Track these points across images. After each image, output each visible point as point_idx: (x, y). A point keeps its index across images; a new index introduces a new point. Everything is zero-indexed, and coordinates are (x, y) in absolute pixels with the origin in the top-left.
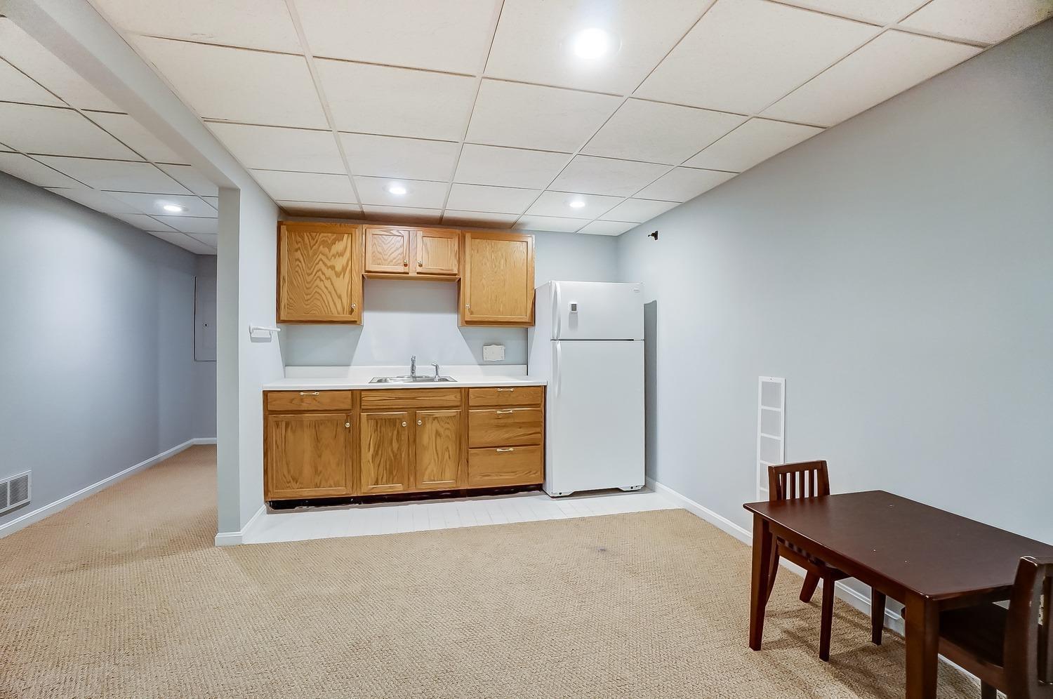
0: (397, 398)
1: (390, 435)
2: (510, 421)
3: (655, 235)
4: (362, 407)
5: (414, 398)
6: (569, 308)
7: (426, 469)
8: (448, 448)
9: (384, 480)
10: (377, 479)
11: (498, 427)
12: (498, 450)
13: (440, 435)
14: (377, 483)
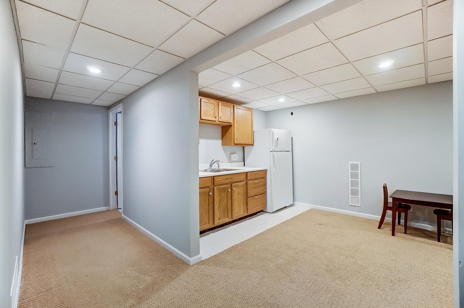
0: (227, 179)
1: (224, 196)
2: (258, 185)
3: (292, 114)
4: (215, 184)
5: (231, 178)
6: (276, 139)
7: (235, 209)
8: (241, 199)
9: (222, 218)
10: (220, 218)
11: (256, 187)
12: (256, 197)
13: (239, 194)
14: (220, 219)
